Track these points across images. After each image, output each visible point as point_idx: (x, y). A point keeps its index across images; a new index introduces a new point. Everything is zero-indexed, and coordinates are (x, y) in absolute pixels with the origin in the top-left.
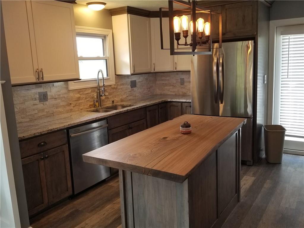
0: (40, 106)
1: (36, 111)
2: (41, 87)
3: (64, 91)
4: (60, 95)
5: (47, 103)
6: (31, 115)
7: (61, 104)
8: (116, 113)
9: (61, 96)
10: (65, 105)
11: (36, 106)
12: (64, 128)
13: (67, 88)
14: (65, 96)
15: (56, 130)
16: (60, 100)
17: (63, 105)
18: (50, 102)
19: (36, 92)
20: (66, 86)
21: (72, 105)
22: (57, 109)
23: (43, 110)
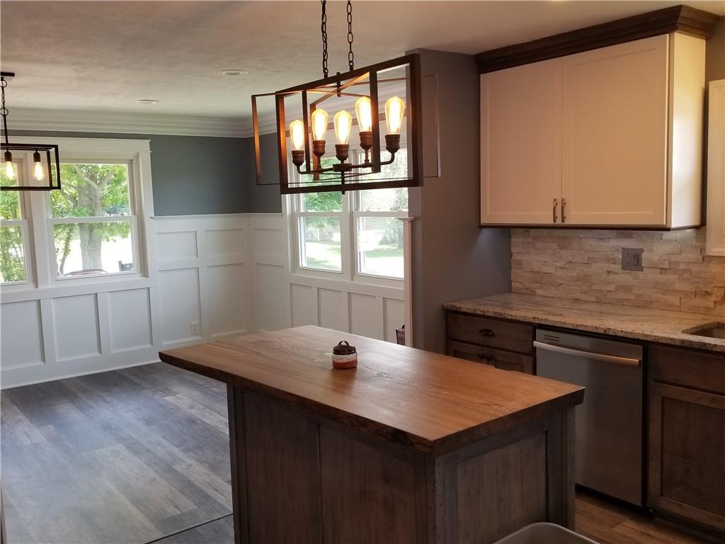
0: (624, 278)
1: (612, 288)
2: (630, 237)
3: (692, 255)
4: (678, 263)
5: (640, 275)
6: (600, 291)
7: (678, 286)
8: (683, 341)
9: (682, 266)
10: (691, 292)
11: (612, 277)
12: (523, 320)
13: (702, 249)
14: (695, 268)
15: (509, 318)
16: (677, 276)
17: (684, 291)
18: (648, 275)
19: (618, 246)
20: (698, 244)
21: (713, 298)
22: (663, 294)
23: (628, 289)
